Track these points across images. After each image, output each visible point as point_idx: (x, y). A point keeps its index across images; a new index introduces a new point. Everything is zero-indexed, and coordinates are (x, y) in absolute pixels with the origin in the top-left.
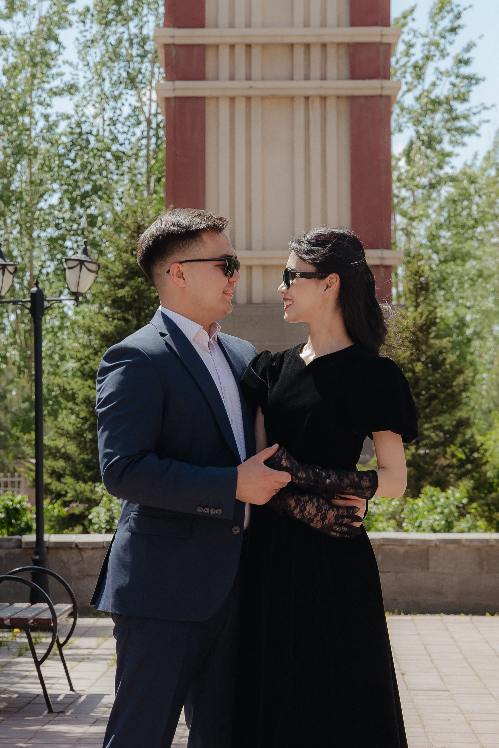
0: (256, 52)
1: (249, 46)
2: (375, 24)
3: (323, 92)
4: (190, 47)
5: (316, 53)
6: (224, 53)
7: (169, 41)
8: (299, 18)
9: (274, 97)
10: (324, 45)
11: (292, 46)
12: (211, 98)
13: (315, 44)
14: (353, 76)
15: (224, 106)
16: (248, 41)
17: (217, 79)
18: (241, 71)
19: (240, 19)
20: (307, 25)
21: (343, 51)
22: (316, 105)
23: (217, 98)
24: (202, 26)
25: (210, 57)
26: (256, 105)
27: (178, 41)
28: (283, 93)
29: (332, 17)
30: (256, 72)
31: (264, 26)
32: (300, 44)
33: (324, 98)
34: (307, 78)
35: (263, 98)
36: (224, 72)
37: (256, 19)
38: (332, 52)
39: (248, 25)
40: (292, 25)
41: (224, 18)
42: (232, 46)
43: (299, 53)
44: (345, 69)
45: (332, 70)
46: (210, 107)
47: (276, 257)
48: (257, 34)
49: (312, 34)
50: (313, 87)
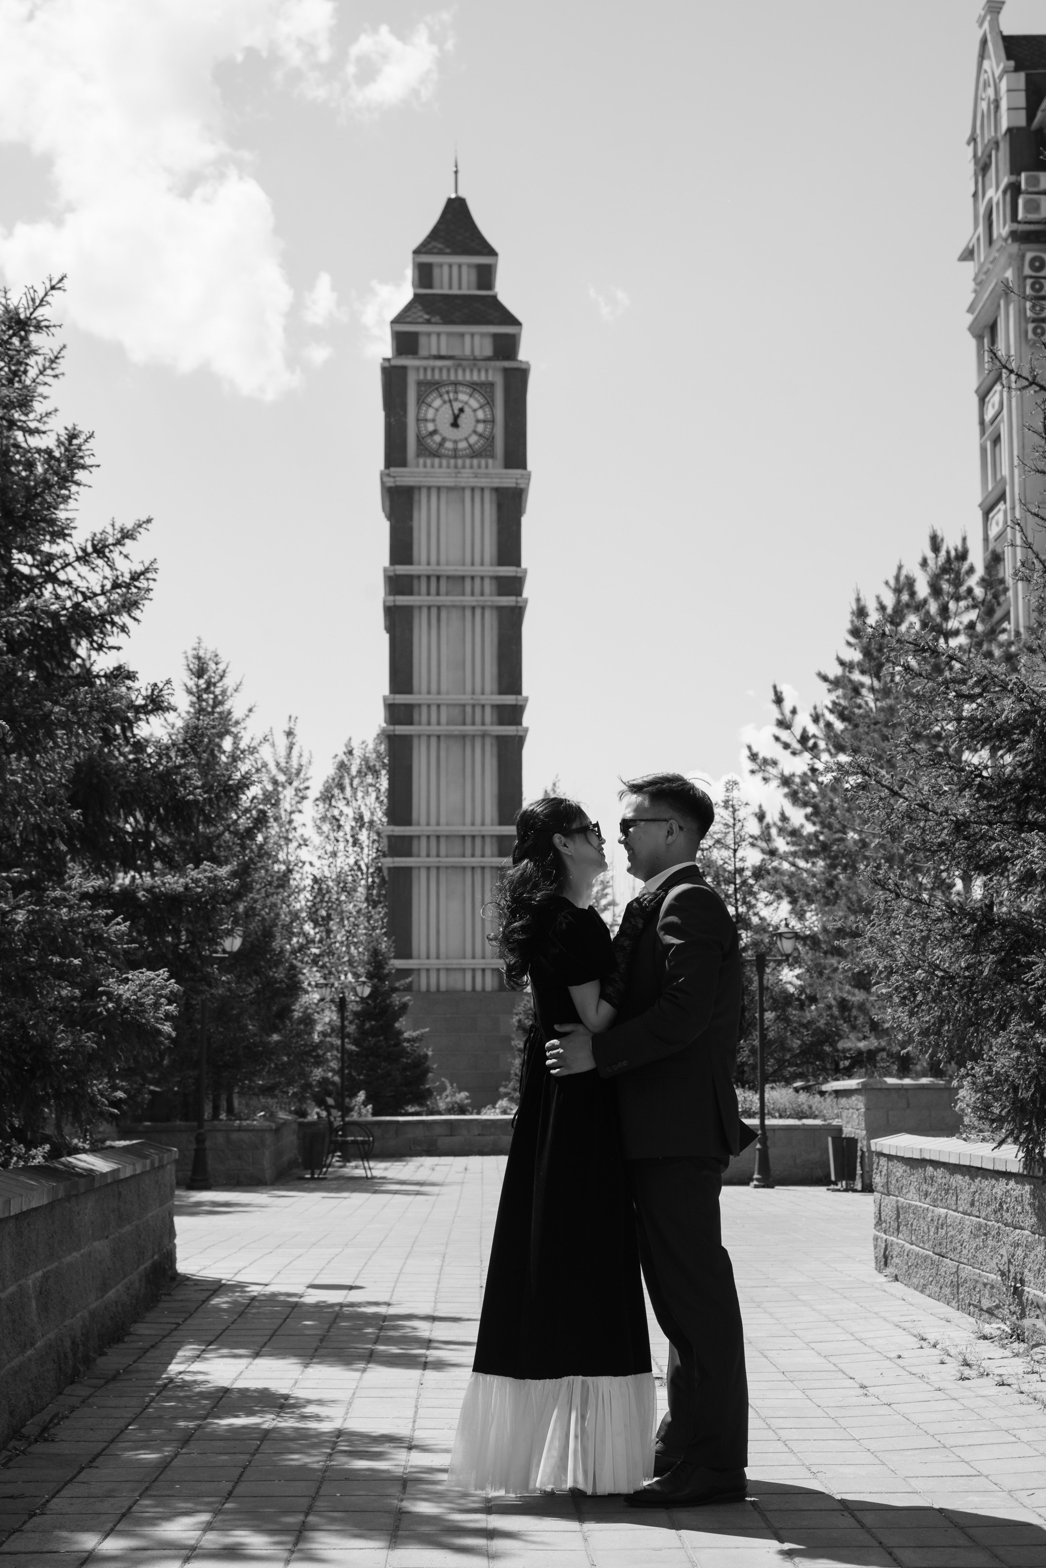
0: (442, 840)
1: (438, 837)
3: (482, 865)
4: (403, 838)
5: (478, 842)
6: (424, 841)
7: (390, 833)
8: (468, 819)
9: (453, 867)
10: (483, 837)
11: (464, 837)
12: (415, 867)
13: (478, 836)
14: (501, 855)
15: (423, 873)
16: (438, 833)
17: (419, 856)
18: (433, 851)
19: (433, 820)
20: (473, 824)
21: (494, 840)
22: (479, 872)
23: (419, 868)
24: (411, 824)
25: (415, 843)
26: (442, 872)
27: (396, 834)
28: (458, 865)
29: (488, 820)
30: (443, 851)
31: (447, 824)
32: (469, 836)
33: (483, 868)
34: (473, 856)
35: (447, 868)
36: (423, 852)
37: (443, 820)
38: (488, 841)
39: (438, 824)
40: (464, 824)
41: (423, 820)
42: (428, 837)
43: (468, 842)
44: (496, 850)
45: (488, 851)
46: (415, 874)
47: (455, 963)
48: (443, 829)
49: (477, 829)
50: (477, 861)
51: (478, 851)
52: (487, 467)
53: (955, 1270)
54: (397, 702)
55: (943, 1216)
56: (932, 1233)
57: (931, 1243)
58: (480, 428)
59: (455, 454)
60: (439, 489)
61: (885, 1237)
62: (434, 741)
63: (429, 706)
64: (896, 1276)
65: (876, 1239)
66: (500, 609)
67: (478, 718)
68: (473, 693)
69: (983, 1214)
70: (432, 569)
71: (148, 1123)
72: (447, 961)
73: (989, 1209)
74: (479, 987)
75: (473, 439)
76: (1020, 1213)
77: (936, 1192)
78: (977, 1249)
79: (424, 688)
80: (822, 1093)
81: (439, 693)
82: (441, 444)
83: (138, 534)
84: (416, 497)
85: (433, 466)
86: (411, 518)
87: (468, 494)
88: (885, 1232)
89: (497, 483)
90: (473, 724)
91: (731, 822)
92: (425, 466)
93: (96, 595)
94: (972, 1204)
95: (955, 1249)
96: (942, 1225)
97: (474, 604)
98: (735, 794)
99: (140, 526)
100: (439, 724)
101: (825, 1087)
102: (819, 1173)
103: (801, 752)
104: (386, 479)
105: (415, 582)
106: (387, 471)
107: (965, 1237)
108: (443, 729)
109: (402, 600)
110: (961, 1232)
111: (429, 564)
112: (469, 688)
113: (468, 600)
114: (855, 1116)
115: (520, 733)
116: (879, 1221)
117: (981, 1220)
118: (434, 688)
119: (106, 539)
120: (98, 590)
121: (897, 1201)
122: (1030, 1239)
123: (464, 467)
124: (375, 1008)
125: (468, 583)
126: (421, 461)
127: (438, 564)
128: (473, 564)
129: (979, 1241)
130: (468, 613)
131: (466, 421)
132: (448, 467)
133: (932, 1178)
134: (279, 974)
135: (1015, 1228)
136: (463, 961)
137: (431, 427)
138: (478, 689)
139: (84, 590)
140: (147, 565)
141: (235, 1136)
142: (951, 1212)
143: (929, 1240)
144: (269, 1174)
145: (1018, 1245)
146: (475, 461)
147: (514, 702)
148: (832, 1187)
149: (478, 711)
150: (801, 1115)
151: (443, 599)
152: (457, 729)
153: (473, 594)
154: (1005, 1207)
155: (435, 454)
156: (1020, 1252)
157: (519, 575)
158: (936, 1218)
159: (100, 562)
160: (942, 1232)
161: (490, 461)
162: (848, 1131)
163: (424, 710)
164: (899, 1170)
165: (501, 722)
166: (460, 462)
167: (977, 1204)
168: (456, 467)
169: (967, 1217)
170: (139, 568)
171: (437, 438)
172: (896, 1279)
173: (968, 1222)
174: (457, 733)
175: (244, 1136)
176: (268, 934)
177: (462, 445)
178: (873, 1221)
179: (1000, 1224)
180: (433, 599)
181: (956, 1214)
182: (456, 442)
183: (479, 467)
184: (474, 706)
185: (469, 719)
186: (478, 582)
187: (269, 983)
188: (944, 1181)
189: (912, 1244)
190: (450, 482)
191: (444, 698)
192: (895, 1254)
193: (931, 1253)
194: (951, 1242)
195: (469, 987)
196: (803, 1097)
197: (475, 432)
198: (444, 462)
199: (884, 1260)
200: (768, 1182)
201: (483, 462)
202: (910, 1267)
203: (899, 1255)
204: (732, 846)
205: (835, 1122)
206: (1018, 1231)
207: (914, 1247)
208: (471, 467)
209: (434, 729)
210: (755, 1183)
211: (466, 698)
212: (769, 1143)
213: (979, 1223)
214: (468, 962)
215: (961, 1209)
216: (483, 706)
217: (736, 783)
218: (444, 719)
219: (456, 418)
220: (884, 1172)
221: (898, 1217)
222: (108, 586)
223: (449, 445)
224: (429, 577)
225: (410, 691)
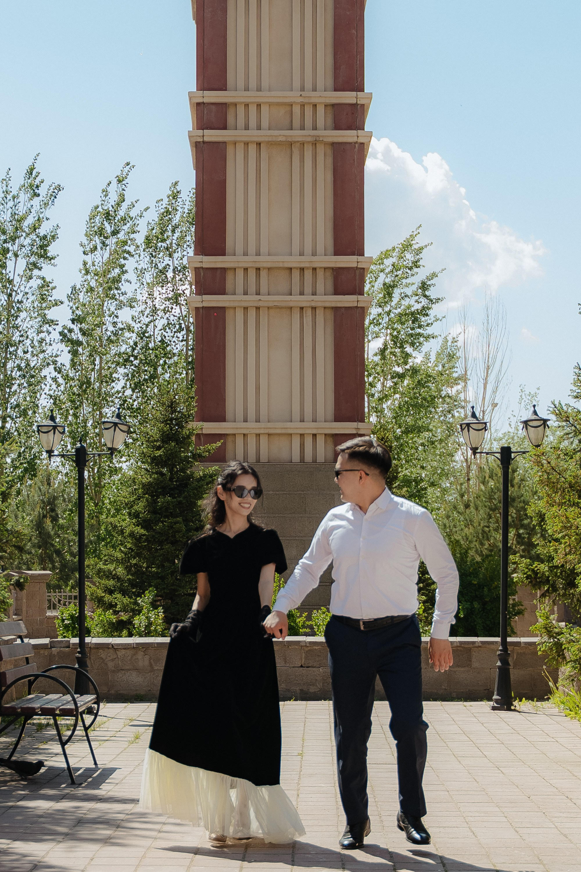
0: (263, 273)
1: (258, 269)
2: (353, 254)
3: (313, 304)
4: (214, 270)
5: (308, 274)
6: (240, 274)
7: (199, 265)
8: (296, 249)
9: (277, 307)
10: (314, 269)
11: (291, 269)
12: (230, 308)
13: (308, 268)
14: (337, 292)
15: (240, 314)
16: (258, 265)
17: (234, 293)
19: (252, 249)
20: (302, 254)
21: (329, 273)
22: (308, 314)
23: (234, 308)
24: (224, 255)
25: (229, 277)
26: (263, 313)
27: (205, 266)
28: (284, 304)
29: (320, 249)
30: (264, 288)
31: (270, 254)
32: (296, 268)
33: (314, 309)
34: (302, 293)
35: (269, 308)
36: (240, 289)
37: (264, 249)
38: (320, 274)
39: (258, 254)
40: (291, 254)
41: (239, 250)
42: (246, 269)
43: (296, 274)
44: (330, 287)
45: (320, 288)
46: (229, 315)
47: (278, 427)
48: (265, 261)
49: (306, 261)
50: (306, 300)
51: (308, 289)
54: (206, 100)
62: (252, 149)
63: (247, 105)
67: (308, 122)
68: (303, 89)
72: (269, 425)
74: (308, 457)
79: (241, 84)
81: (259, 89)
90: (302, 128)
100: (259, 128)
108: (264, 135)
112: (297, 84)
115: (361, 140)
118: (253, 84)
124: (171, 479)
136: (289, 425)
138: (308, 85)
147: (354, 101)
149: (309, 111)
152: (282, 135)
163: (241, 110)
165: (337, 127)
174: (281, 139)
184: (303, 106)
185: (297, 122)
191: (264, 97)
195: (296, 458)
209: (253, 134)
211: (294, 96)
214: (296, 427)
216: (315, 106)
218: (265, 123)
225: (223, 87)
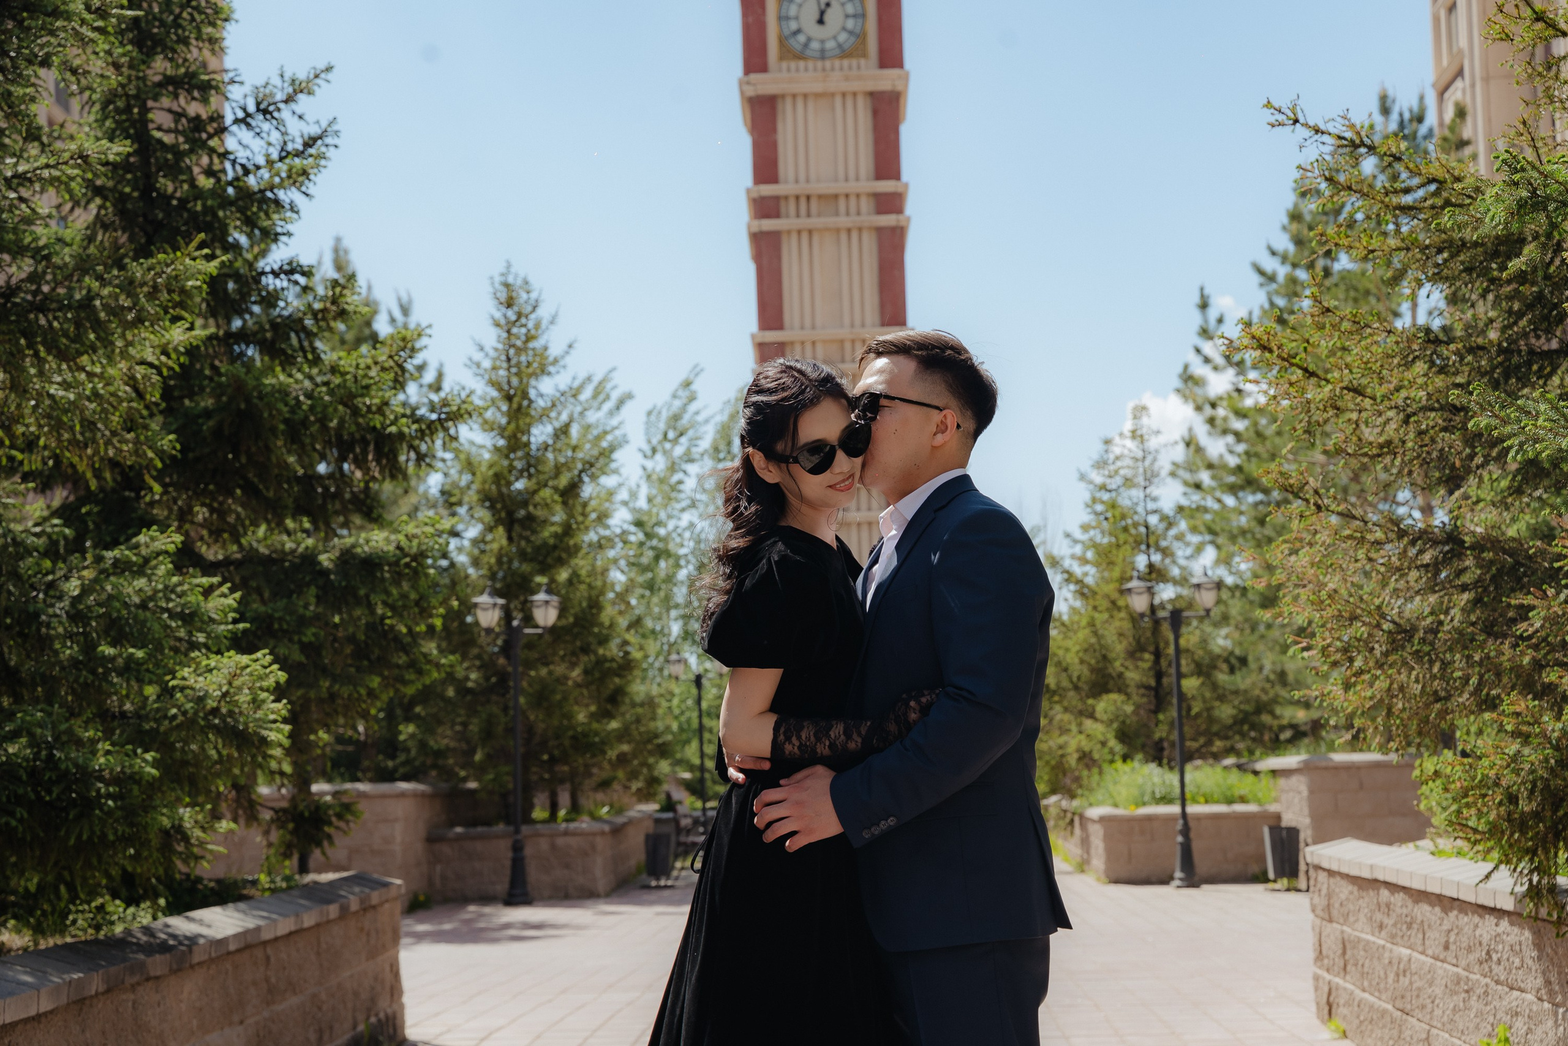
51: (864, 505)
52: (859, 68)
53: (1424, 1036)
54: (766, 340)
55: (1405, 959)
56: (1390, 980)
57: (1389, 993)
58: (850, 24)
59: (823, 55)
60: (805, 96)
61: (1328, 977)
63: (803, 343)
64: (1344, 1032)
65: (1316, 978)
66: (879, 230)
69: (1463, 963)
70: (802, 188)
71: (459, 830)
73: (1471, 957)
75: (843, 37)
76: (1518, 968)
77: (1395, 925)
78: (1455, 1010)
79: (797, 323)
80: (1256, 773)
81: (813, 327)
82: (806, 45)
83: (316, 88)
84: (780, 106)
85: (797, 70)
86: (774, 130)
87: (838, 100)
88: (1328, 970)
89: (871, 86)
91: (1140, 454)
92: (789, 70)
93: (258, 168)
94: (1446, 947)
95: (1423, 1007)
96: (1404, 971)
97: (850, 225)
98: (1145, 420)
99: (317, 76)
101: (1260, 766)
102: (1255, 869)
103: (1224, 368)
104: (746, 88)
105: (783, 203)
106: (746, 79)
107: (1438, 991)
109: (769, 225)
110: (1431, 984)
111: (797, 181)
112: (847, 320)
113: (843, 221)
114: (1296, 800)
116: (1320, 956)
117: (1459, 970)
118: (808, 322)
119: (272, 95)
120: (261, 161)
121: (1342, 932)
122: (1535, 1008)
123: (833, 69)
125: (842, 203)
126: (784, 64)
127: (808, 181)
128: (847, 180)
129: (1458, 999)
130: (844, 236)
131: (831, 16)
132: (815, 70)
133: (1388, 905)
134: (613, 649)
135: (1512, 989)
137: (794, 26)
138: (858, 322)
139: (244, 161)
140: (324, 124)
141: (560, 841)
142: (1416, 955)
143: (1386, 989)
144: (601, 885)
145: (1517, 1014)
146: (846, 62)
148: (1271, 885)
150: (1230, 801)
151: (815, 222)
153: (848, 214)
154: (1495, 957)
155: (800, 56)
156: (1520, 1025)
157: (900, 190)
158: (1395, 961)
159: (266, 126)
160: (1405, 981)
161: (863, 61)
162: (1288, 820)
163: (798, 348)
164: (1345, 890)
166: (828, 64)
167: (1452, 947)
168: (824, 70)
169: (1439, 964)
170: (314, 130)
171: (802, 38)
172: (1345, 1035)
173: (1440, 972)
175: (573, 841)
176: (595, 605)
177: (830, 45)
178: (1311, 955)
179: (1488, 980)
180: (804, 222)
181: (1423, 958)
182: (822, 42)
183: (850, 68)
184: (853, 341)
185: (848, 356)
186: (853, 201)
187: (601, 661)
188: (1405, 911)
189: (1364, 990)
190: (818, 87)
191: (818, 335)
192: (1342, 1002)
193: (1390, 1007)
194: (1418, 996)
196: (1234, 777)
197: (844, 29)
198: (810, 64)
199: (1329, 1009)
200: (1192, 880)
201: (854, 62)
202: (1361, 1022)
203: (1347, 1004)
204: (1143, 483)
205: (1273, 808)
206: (1516, 993)
207: (1366, 995)
208: (841, 69)
210: (1177, 882)
211: (844, 333)
212: (1192, 835)
213: (1458, 975)
215: (1430, 952)
217: (1144, 408)
219: (822, 13)
220: (1324, 892)
221: (1344, 953)
222: (275, 156)
223: (815, 45)
224: (797, 198)
225: (780, 327)
